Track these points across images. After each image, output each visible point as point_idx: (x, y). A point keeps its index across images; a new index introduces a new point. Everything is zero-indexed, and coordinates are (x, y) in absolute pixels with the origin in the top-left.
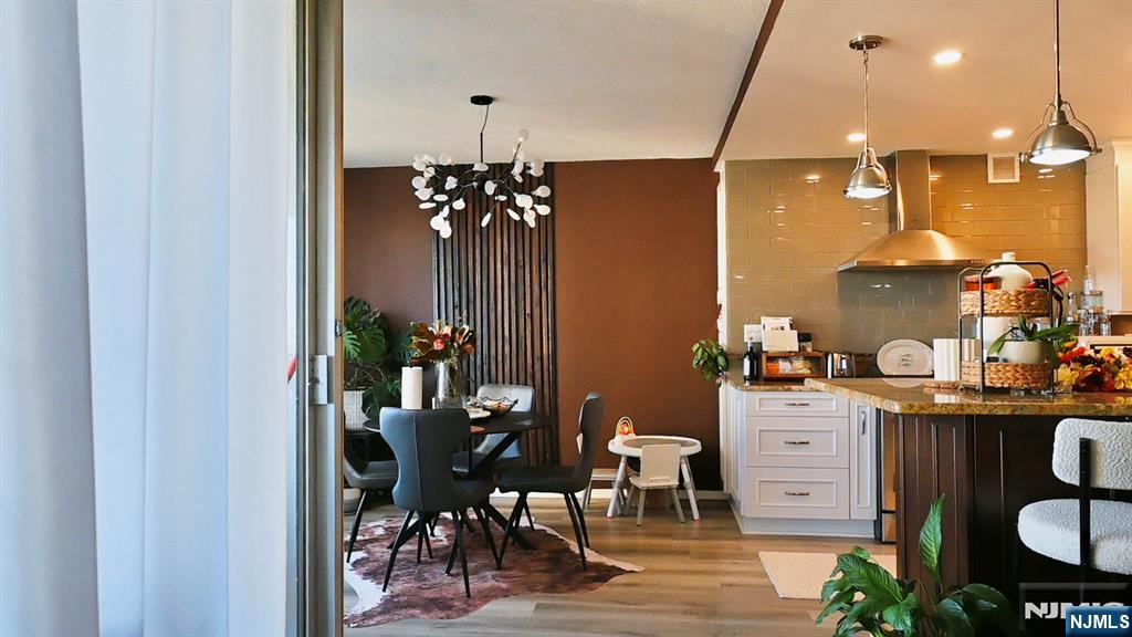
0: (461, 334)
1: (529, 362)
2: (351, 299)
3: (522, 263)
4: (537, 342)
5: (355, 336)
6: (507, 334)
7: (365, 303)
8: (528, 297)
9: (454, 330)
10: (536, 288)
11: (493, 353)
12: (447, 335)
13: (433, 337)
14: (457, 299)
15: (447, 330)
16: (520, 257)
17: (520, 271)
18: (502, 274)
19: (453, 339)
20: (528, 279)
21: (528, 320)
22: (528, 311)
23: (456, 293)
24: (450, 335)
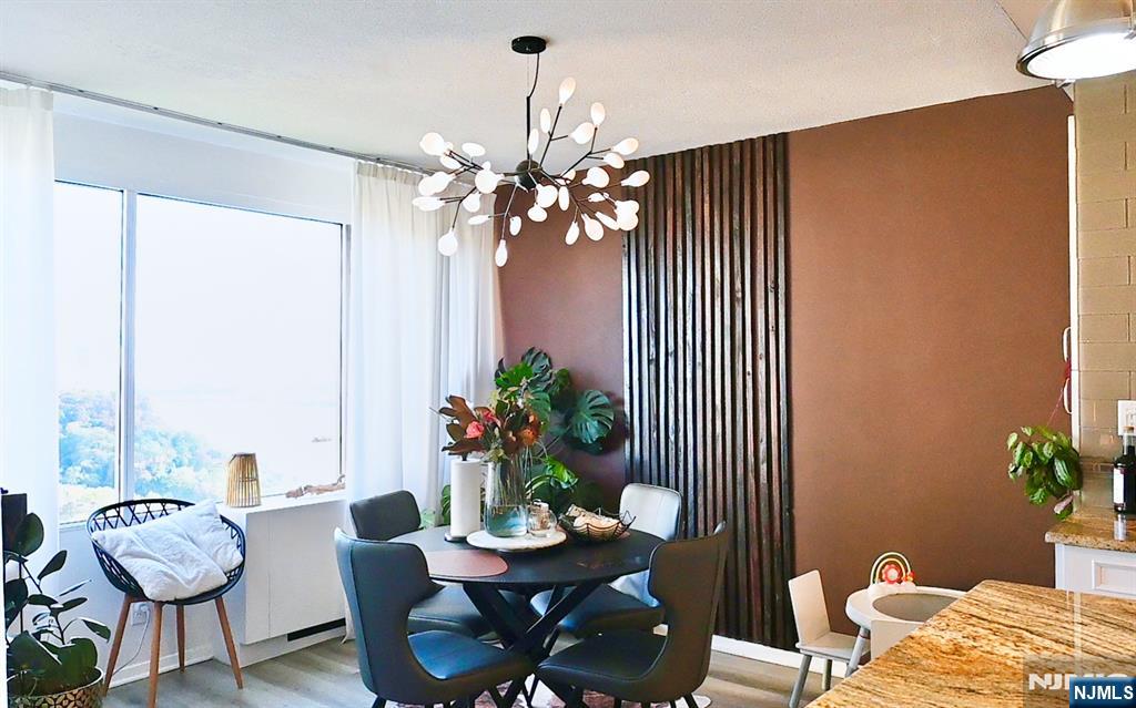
1: (751, 446)
2: (531, 351)
4: (762, 416)
6: (718, 402)
7: (546, 356)
20: (748, 318)
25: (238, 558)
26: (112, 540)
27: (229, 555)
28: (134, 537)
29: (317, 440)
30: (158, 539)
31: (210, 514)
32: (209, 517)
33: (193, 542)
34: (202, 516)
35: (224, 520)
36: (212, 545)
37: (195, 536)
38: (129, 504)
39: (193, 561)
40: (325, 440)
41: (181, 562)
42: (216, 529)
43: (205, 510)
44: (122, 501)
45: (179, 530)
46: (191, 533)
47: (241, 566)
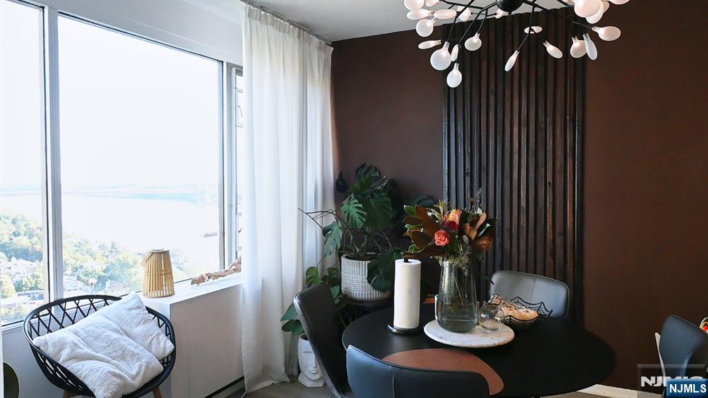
0: (473, 224)
1: (550, 236)
2: (363, 166)
3: (543, 126)
4: (559, 214)
5: (361, 206)
6: (523, 204)
7: (376, 170)
8: (550, 164)
9: (464, 217)
10: (560, 153)
11: (507, 225)
12: (453, 223)
13: (433, 225)
14: (468, 166)
15: (454, 216)
16: (541, 118)
17: (541, 134)
18: (518, 138)
19: (462, 231)
20: (550, 143)
21: (550, 190)
22: (549, 179)
23: (468, 160)
24: (457, 222)
25: (169, 346)
26: (54, 345)
27: (162, 344)
28: (75, 339)
29: (207, 235)
30: (97, 338)
31: (138, 307)
32: (138, 311)
33: (128, 336)
34: (131, 309)
35: (150, 311)
36: (146, 337)
37: (128, 329)
38: (59, 302)
39: (133, 355)
40: (213, 235)
41: (123, 357)
42: (146, 321)
43: (133, 303)
44: (52, 301)
45: (115, 326)
46: (124, 327)
47: (173, 353)
